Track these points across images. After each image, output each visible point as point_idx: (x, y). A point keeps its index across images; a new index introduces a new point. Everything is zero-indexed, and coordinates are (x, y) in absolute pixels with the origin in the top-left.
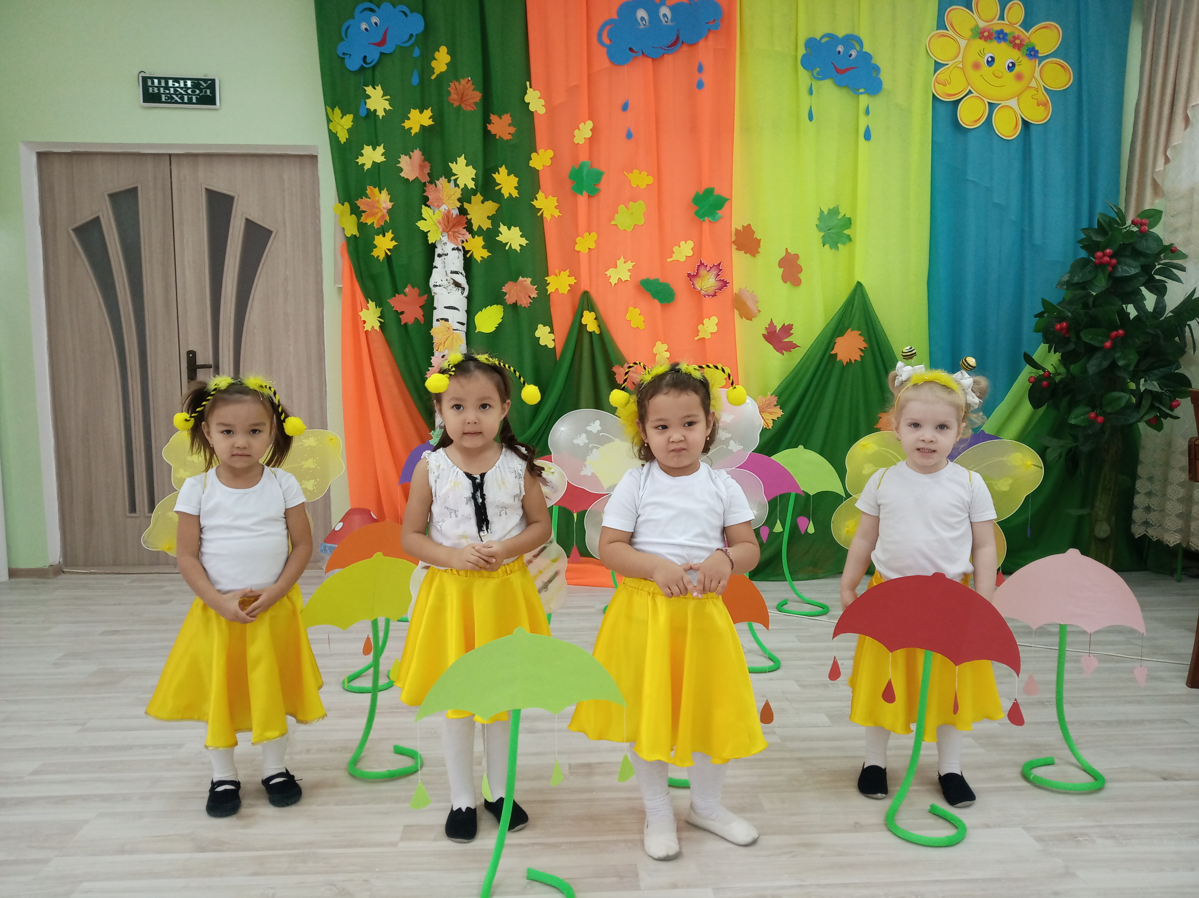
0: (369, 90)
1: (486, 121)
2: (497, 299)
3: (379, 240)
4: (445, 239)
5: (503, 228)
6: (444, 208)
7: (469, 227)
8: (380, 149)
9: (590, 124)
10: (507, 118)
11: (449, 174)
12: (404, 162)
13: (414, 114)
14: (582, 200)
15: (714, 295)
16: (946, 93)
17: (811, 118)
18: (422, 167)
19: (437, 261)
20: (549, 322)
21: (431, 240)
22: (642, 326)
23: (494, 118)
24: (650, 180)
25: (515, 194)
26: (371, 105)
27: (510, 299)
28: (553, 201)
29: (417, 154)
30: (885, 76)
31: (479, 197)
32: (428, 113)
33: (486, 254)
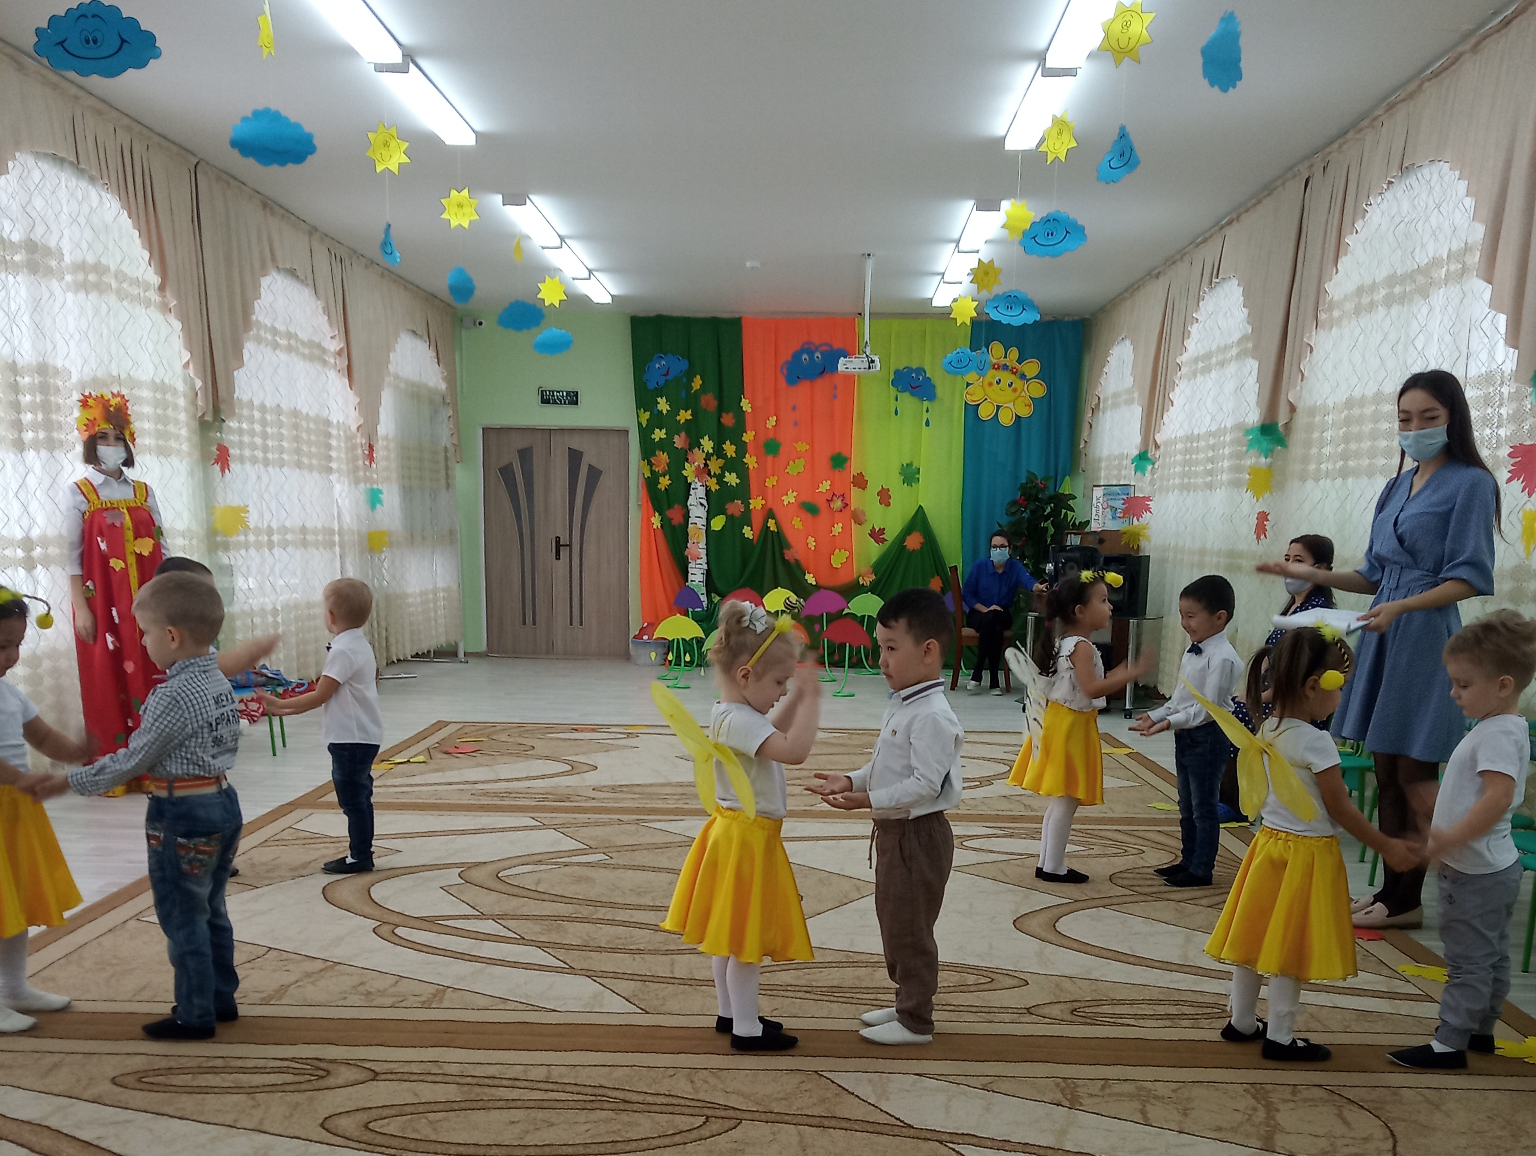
0: (659, 399)
1: (720, 417)
2: (722, 512)
3: (661, 479)
4: (696, 480)
5: (727, 474)
6: (696, 464)
7: (709, 474)
8: (664, 431)
9: (775, 418)
10: (731, 415)
11: (699, 445)
12: (676, 439)
13: (682, 412)
14: (770, 458)
15: (841, 511)
16: (972, 400)
17: (896, 413)
18: (685, 441)
19: (692, 492)
20: (749, 525)
21: (689, 481)
22: (801, 528)
23: (723, 414)
24: (808, 447)
25: (734, 455)
26: (659, 407)
27: (729, 512)
28: (754, 459)
29: (683, 434)
30: (939, 391)
31: (715, 457)
32: (689, 412)
33: (718, 487)
